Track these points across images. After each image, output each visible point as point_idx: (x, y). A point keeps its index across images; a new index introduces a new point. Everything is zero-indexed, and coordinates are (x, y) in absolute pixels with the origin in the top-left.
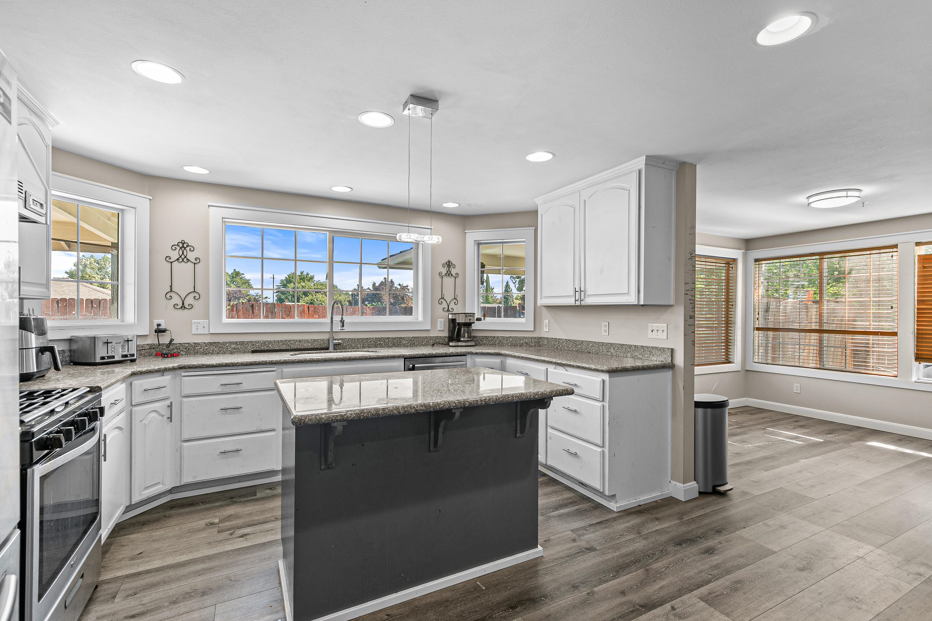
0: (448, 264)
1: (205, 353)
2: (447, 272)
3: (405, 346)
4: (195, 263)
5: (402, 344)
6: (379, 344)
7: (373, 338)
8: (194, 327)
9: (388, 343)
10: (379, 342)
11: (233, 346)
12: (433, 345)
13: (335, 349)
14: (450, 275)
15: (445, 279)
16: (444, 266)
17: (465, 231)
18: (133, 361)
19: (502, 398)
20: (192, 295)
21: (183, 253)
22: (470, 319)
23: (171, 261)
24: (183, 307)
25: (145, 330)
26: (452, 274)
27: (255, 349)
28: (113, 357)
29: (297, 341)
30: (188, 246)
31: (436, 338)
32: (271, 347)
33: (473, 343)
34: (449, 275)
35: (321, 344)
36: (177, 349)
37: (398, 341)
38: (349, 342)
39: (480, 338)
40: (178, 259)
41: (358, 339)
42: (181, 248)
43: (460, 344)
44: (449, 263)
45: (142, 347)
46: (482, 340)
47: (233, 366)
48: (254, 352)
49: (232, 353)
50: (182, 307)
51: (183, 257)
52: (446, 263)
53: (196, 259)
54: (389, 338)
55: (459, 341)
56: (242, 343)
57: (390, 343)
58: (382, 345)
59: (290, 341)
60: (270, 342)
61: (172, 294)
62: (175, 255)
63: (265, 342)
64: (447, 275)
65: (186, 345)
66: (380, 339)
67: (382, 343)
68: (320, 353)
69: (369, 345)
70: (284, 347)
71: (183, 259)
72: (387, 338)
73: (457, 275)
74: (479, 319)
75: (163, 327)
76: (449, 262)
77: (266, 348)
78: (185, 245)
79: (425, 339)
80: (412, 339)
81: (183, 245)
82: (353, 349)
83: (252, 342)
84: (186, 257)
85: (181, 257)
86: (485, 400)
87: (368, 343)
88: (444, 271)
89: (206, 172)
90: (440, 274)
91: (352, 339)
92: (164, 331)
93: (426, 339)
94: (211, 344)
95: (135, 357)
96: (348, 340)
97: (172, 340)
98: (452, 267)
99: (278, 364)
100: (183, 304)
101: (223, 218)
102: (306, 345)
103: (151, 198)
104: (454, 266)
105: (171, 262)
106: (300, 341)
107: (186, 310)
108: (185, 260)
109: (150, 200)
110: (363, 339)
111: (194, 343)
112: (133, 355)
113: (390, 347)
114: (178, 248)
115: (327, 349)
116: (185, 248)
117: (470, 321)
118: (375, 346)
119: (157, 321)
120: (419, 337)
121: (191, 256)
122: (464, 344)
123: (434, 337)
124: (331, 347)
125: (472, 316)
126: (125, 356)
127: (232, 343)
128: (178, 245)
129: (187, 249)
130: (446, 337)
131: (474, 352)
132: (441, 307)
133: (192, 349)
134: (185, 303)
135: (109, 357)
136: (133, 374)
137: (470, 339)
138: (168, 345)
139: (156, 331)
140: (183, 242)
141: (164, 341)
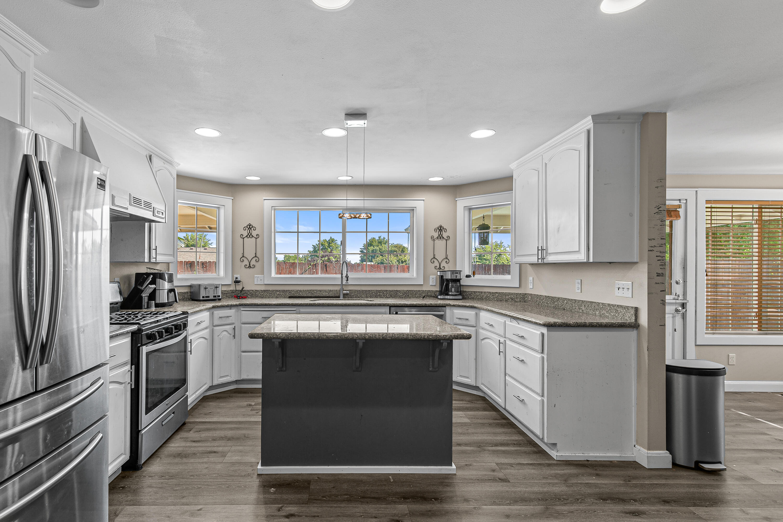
1: (262, 297)
2: (439, 235)
3: (402, 297)
4: (256, 238)
7: (374, 290)
8: (256, 279)
9: (387, 295)
11: (279, 293)
12: (424, 297)
13: (344, 297)
15: (437, 241)
16: (436, 230)
17: (456, 199)
18: (220, 300)
19: (397, 335)
20: (254, 259)
21: (250, 232)
23: (243, 237)
24: (250, 267)
25: (228, 282)
26: (443, 238)
27: (291, 295)
28: (209, 297)
29: (318, 291)
30: (252, 227)
31: (428, 291)
32: (300, 294)
33: (459, 297)
34: (440, 238)
35: (335, 294)
36: (246, 294)
37: (394, 293)
40: (247, 236)
41: (361, 291)
42: (249, 229)
45: (228, 291)
47: (269, 305)
49: (277, 297)
50: (249, 267)
51: (250, 234)
52: (438, 228)
53: (257, 236)
54: (387, 291)
55: (448, 295)
57: (388, 295)
58: (381, 296)
59: (313, 291)
60: (300, 291)
61: (244, 258)
62: (245, 233)
63: (297, 291)
65: (251, 291)
66: (380, 291)
67: (381, 294)
68: (333, 300)
71: (250, 236)
73: (448, 238)
74: (467, 276)
75: (239, 279)
76: (441, 227)
77: (298, 295)
78: (251, 227)
80: (407, 291)
81: (250, 227)
82: (359, 298)
83: (289, 290)
84: (251, 234)
85: (248, 234)
86: (382, 335)
88: (436, 235)
89: (258, 178)
90: (433, 238)
92: (239, 282)
93: (418, 292)
94: (265, 291)
95: (221, 297)
96: (355, 291)
97: (243, 288)
98: (443, 231)
99: (297, 306)
100: (250, 265)
101: (272, 206)
102: (324, 294)
103: (232, 198)
104: (446, 231)
105: (243, 238)
106: (320, 291)
107: (251, 269)
109: (232, 200)
110: (366, 291)
111: (255, 290)
112: (219, 296)
114: (247, 229)
115: (339, 297)
116: (251, 229)
118: (375, 296)
119: (236, 276)
120: (412, 291)
121: (254, 233)
122: (451, 297)
123: (426, 290)
124: (341, 296)
125: (458, 273)
126: (215, 296)
127: (277, 291)
128: (247, 227)
129: (252, 229)
130: (436, 291)
131: (452, 304)
132: (433, 265)
133: (254, 294)
134: (250, 264)
135: (207, 297)
136: (214, 307)
137: (458, 293)
138: (240, 291)
139: (235, 282)
140: (250, 225)
141: (239, 288)
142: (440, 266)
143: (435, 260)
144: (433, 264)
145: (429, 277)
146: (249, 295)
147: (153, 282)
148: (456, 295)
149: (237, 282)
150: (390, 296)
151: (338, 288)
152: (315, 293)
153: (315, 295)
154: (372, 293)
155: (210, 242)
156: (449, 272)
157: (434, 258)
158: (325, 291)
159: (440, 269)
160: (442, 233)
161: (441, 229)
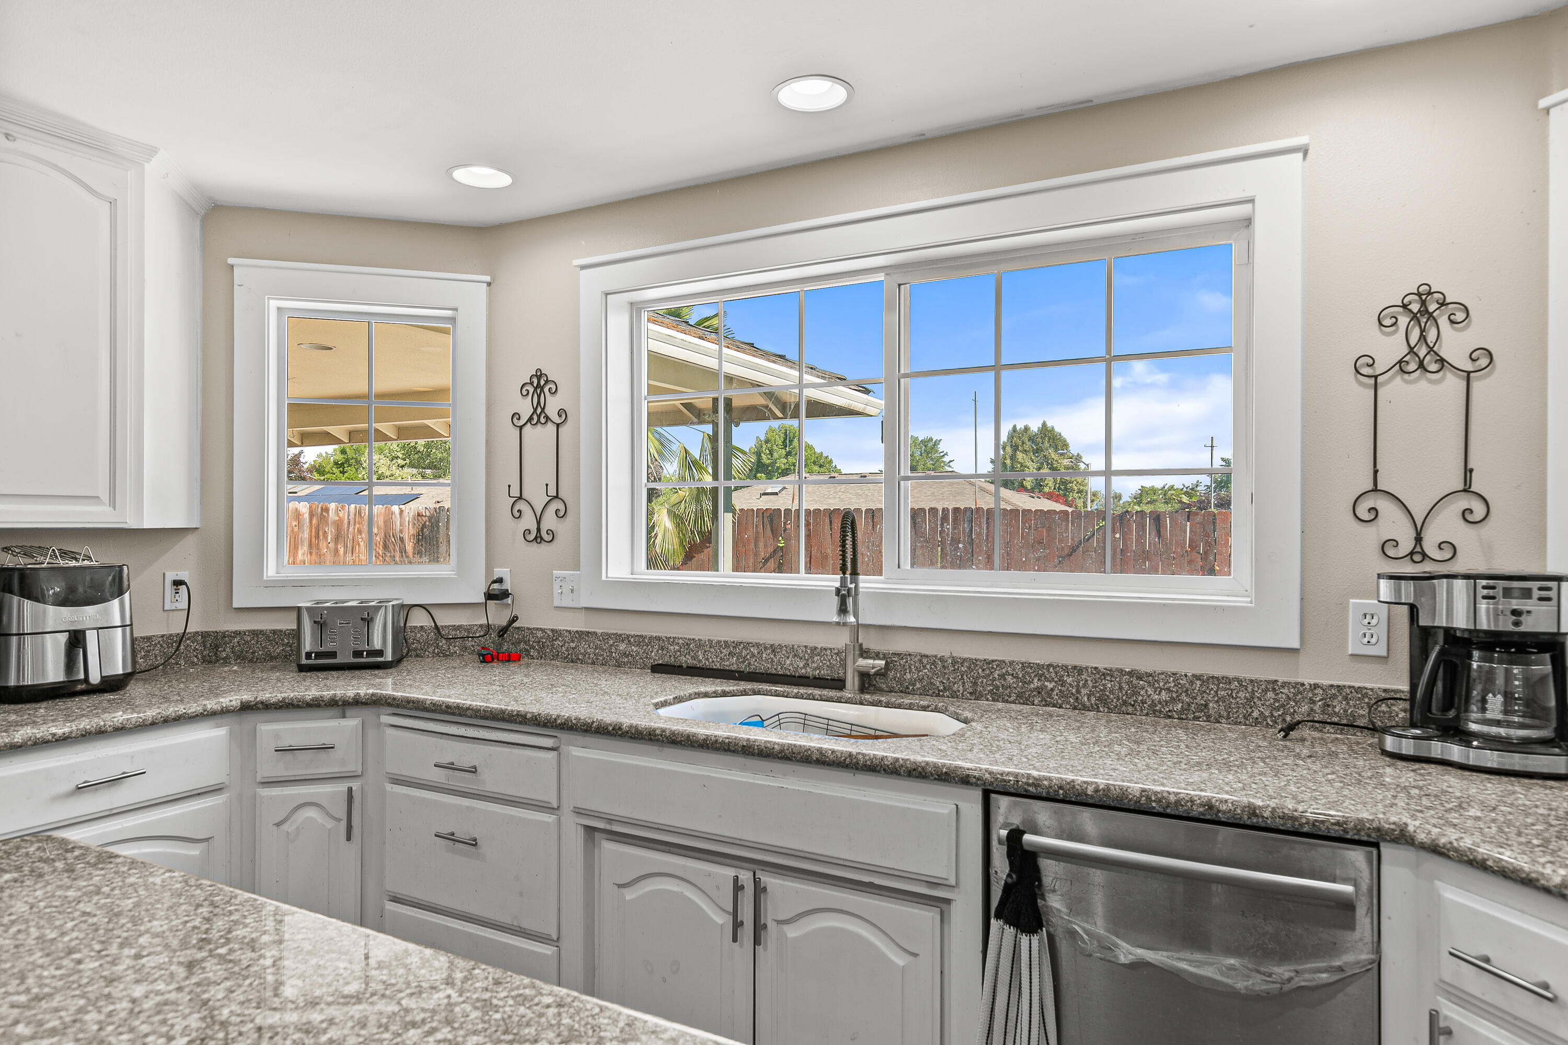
0: (1415, 307)
1: (572, 659)
2: (1411, 350)
4: (558, 425)
5: (1143, 702)
6: (1039, 691)
7: (1011, 663)
8: (556, 588)
10: (1036, 683)
11: (622, 647)
13: (862, 690)
14: (1434, 367)
15: (1396, 390)
16: (1387, 322)
17: (1543, 103)
20: (553, 507)
21: (539, 403)
22: (1515, 613)
23: (520, 423)
24: (539, 539)
25: (475, 594)
26: (1442, 361)
27: (666, 660)
28: (333, 655)
29: (766, 648)
30: (547, 382)
31: (1334, 697)
32: (702, 660)
34: (1421, 365)
35: (831, 667)
36: (525, 642)
37: (1121, 688)
38: (924, 667)
40: (530, 419)
41: (955, 661)
42: (536, 389)
43: (1455, 752)
44: (1423, 303)
45: (468, 630)
48: (657, 669)
50: (536, 538)
51: (539, 410)
52: (1404, 306)
53: (560, 416)
54: (1079, 670)
55: (1456, 733)
56: (640, 640)
58: (1050, 696)
59: (747, 645)
60: (700, 644)
61: (521, 505)
62: (525, 408)
63: (688, 643)
64: (1412, 366)
65: (539, 634)
66: (1041, 670)
67: (1050, 685)
68: (812, 698)
69: (998, 689)
70: (732, 664)
71: (539, 416)
72: (1075, 667)
73: (1484, 362)
75: (507, 585)
76: (1424, 295)
78: (542, 382)
79: (1266, 691)
80: (1192, 683)
81: (539, 383)
82: (936, 696)
83: (659, 639)
84: (543, 409)
85: (535, 410)
87: (994, 680)
88: (1390, 348)
90: (1366, 370)
91: (934, 661)
92: (505, 594)
93: (1270, 695)
94: (581, 635)
95: (389, 656)
97: (514, 619)
98: (1443, 322)
100: (539, 530)
101: (607, 294)
103: (488, 278)
104: (1462, 315)
105: (521, 428)
106: (774, 649)
107: (543, 545)
108: (543, 420)
109: (489, 284)
110: (974, 662)
111: (552, 630)
112: (380, 653)
113: (1085, 708)
114: (531, 390)
115: (838, 684)
116: (542, 389)
117: (1517, 624)
119: (498, 572)
120: (1229, 681)
121: (552, 406)
122: (1491, 758)
123: (1316, 686)
124: (852, 681)
125: (1536, 594)
126: (357, 654)
127: (619, 637)
128: (532, 383)
129: (546, 390)
130: (1389, 697)
131: (1421, 837)
132: (1372, 536)
133: (550, 644)
134: (542, 526)
135: (319, 655)
136: (246, 708)
137: (1547, 733)
138: (503, 631)
139: (490, 596)
140: (539, 375)
141: (497, 616)
142: (1419, 539)
143: (1383, 505)
144: (1369, 529)
145: (1344, 608)
146: (533, 648)
148: (1525, 745)
149: (497, 595)
150: (1099, 699)
152: (753, 656)
153: (758, 666)
154: (1002, 676)
156: (1459, 584)
157: (1375, 489)
158: (792, 651)
159: (1417, 558)
160: (1431, 336)
161: (1424, 310)
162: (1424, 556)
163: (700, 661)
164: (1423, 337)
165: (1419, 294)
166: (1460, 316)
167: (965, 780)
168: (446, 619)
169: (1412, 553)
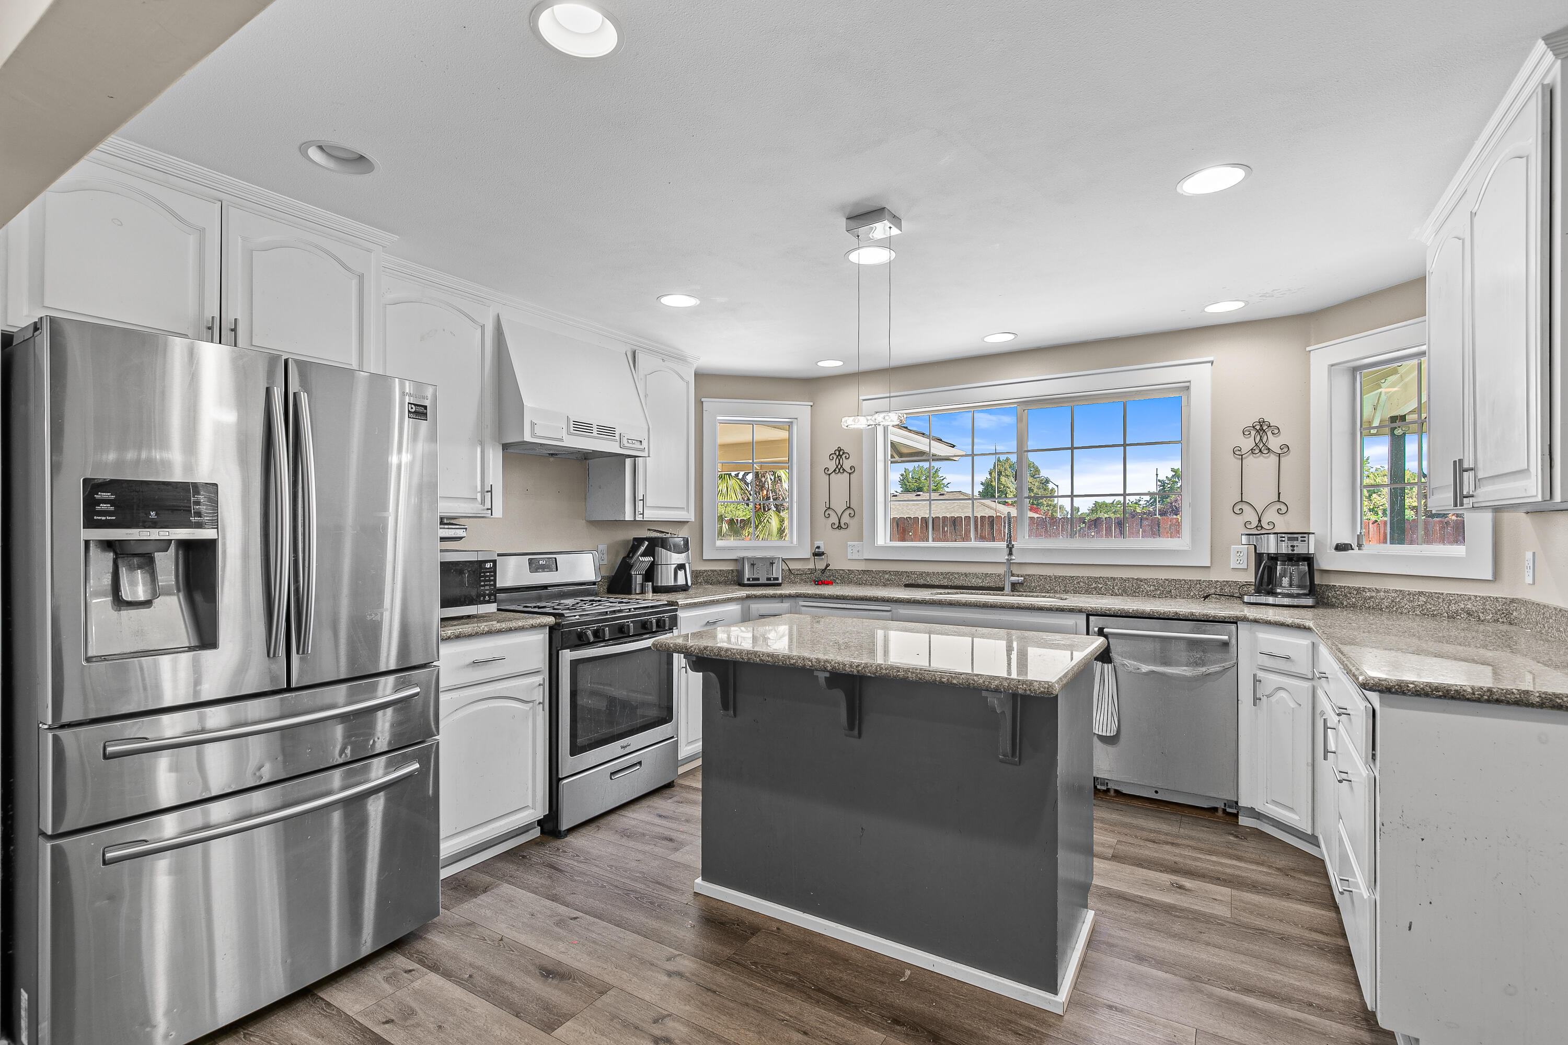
0: (1258, 427)
1: (859, 583)
2: (1256, 445)
3: (1148, 595)
4: (850, 474)
6: (1095, 588)
7: (1082, 577)
8: (849, 550)
10: (1094, 585)
11: (887, 576)
12: (1206, 597)
13: (1014, 590)
14: (1266, 452)
15: (1250, 461)
16: (1246, 433)
17: (1308, 349)
18: (779, 585)
20: (848, 512)
21: (839, 463)
22: (1292, 546)
23: (829, 473)
24: (839, 527)
25: (807, 554)
26: (1269, 449)
27: (910, 582)
28: (758, 579)
29: (962, 575)
30: (844, 453)
31: (1225, 585)
32: (929, 581)
33: (1309, 601)
34: (1260, 451)
35: (995, 582)
36: (832, 576)
37: (1133, 586)
38: (1041, 580)
39: (1342, 592)
40: (835, 470)
41: (1056, 577)
42: (837, 457)
43: (1271, 600)
44: (1261, 426)
45: (803, 571)
46: (1346, 596)
48: (907, 586)
49: (885, 585)
50: (838, 527)
51: (839, 467)
52: (1253, 427)
53: (851, 469)
54: (1114, 579)
55: (1272, 593)
56: (897, 573)
58: (1100, 590)
59: (952, 574)
60: (928, 574)
61: (830, 512)
62: (832, 465)
63: (921, 574)
64: (1257, 451)
65: (841, 572)
66: (1096, 580)
67: (1100, 586)
68: (987, 594)
69: (1076, 588)
70: (945, 582)
71: (839, 469)
72: (1112, 578)
73: (1286, 450)
74: (1340, 548)
75: (822, 550)
76: (1262, 422)
77: (922, 582)
78: (841, 453)
79: (1196, 584)
80: (1164, 582)
81: (840, 454)
82: (1048, 592)
83: (907, 572)
84: (842, 466)
85: (837, 467)
87: (1075, 584)
88: (1247, 444)
89: (839, 363)
90: (1237, 453)
91: (1045, 577)
92: (823, 554)
93: (1198, 585)
94: (864, 571)
95: (780, 581)
97: (828, 565)
98: (1269, 433)
99: (891, 602)
100: (839, 523)
103: (812, 404)
104: (1277, 431)
105: (829, 475)
106: (966, 575)
107: (842, 530)
108: (841, 471)
109: (811, 406)
110: (1065, 577)
111: (849, 570)
112: (777, 579)
113: (1116, 595)
114: (835, 457)
115: (1002, 589)
116: (841, 456)
117: (1293, 550)
119: (817, 543)
120: (1180, 581)
121: (847, 465)
122: (1286, 601)
123: (1217, 581)
124: (1008, 587)
125: (1300, 539)
126: (769, 579)
127: (885, 572)
128: (835, 454)
129: (843, 457)
130: (1248, 584)
131: (1251, 617)
132: (1240, 520)
133: (847, 577)
134: (841, 521)
135: (754, 579)
136: (748, 597)
137: (1305, 592)
138: (823, 571)
139: (815, 554)
140: (839, 450)
141: (821, 565)
142: (1260, 521)
143: (1246, 507)
144: (1240, 517)
145: (1229, 549)
146: (838, 578)
147: (650, 552)
148: (1298, 596)
149: (818, 554)
150: (1123, 591)
151: (1001, 570)
152: (956, 578)
153: (957, 583)
154: (1078, 583)
155: (945, 482)
156: (1272, 536)
157: (1242, 501)
158: (976, 575)
159: (1259, 528)
160: (1265, 439)
161: (1261, 429)
162: (1262, 527)
163: (928, 582)
164: (1261, 439)
165: (1260, 422)
166: (1276, 431)
167: (1080, 611)
168: (793, 566)
169: (1257, 527)
